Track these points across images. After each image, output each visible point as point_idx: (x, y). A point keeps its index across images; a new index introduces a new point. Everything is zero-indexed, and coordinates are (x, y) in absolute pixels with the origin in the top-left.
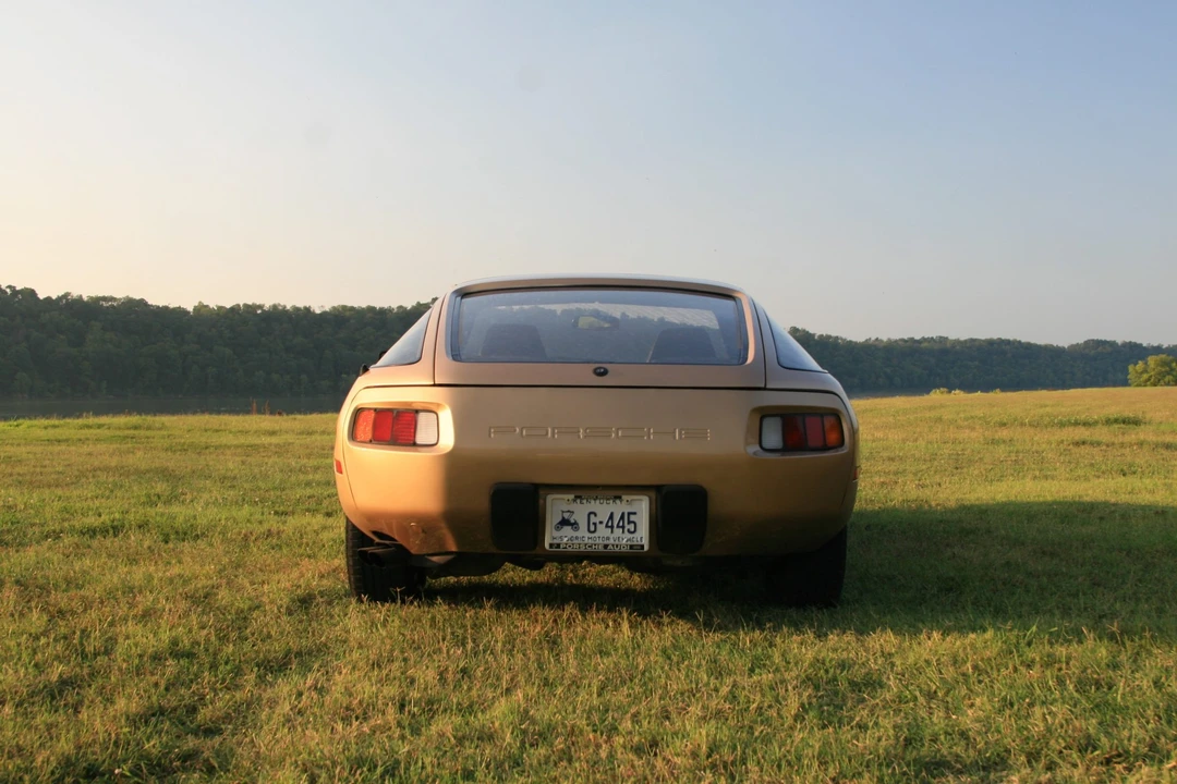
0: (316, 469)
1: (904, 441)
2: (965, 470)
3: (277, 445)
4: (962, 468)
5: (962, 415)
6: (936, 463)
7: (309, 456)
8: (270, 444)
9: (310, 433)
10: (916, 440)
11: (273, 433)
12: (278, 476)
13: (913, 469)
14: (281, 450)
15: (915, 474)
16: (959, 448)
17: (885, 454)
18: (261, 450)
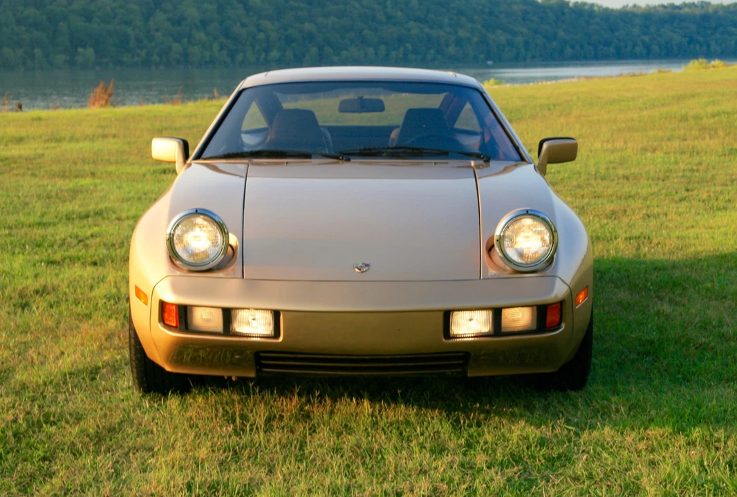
0: (75, 193)
1: (645, 150)
2: (695, 192)
3: (28, 159)
4: (692, 191)
5: (710, 109)
6: (667, 183)
7: (63, 175)
8: (20, 157)
9: (58, 140)
10: (654, 150)
11: (20, 140)
12: (38, 206)
13: (644, 192)
14: (32, 165)
15: (645, 199)
16: (696, 159)
17: (621, 172)
18: (13, 165)
